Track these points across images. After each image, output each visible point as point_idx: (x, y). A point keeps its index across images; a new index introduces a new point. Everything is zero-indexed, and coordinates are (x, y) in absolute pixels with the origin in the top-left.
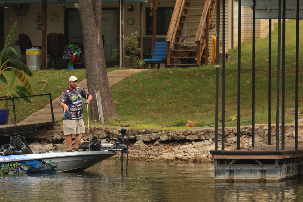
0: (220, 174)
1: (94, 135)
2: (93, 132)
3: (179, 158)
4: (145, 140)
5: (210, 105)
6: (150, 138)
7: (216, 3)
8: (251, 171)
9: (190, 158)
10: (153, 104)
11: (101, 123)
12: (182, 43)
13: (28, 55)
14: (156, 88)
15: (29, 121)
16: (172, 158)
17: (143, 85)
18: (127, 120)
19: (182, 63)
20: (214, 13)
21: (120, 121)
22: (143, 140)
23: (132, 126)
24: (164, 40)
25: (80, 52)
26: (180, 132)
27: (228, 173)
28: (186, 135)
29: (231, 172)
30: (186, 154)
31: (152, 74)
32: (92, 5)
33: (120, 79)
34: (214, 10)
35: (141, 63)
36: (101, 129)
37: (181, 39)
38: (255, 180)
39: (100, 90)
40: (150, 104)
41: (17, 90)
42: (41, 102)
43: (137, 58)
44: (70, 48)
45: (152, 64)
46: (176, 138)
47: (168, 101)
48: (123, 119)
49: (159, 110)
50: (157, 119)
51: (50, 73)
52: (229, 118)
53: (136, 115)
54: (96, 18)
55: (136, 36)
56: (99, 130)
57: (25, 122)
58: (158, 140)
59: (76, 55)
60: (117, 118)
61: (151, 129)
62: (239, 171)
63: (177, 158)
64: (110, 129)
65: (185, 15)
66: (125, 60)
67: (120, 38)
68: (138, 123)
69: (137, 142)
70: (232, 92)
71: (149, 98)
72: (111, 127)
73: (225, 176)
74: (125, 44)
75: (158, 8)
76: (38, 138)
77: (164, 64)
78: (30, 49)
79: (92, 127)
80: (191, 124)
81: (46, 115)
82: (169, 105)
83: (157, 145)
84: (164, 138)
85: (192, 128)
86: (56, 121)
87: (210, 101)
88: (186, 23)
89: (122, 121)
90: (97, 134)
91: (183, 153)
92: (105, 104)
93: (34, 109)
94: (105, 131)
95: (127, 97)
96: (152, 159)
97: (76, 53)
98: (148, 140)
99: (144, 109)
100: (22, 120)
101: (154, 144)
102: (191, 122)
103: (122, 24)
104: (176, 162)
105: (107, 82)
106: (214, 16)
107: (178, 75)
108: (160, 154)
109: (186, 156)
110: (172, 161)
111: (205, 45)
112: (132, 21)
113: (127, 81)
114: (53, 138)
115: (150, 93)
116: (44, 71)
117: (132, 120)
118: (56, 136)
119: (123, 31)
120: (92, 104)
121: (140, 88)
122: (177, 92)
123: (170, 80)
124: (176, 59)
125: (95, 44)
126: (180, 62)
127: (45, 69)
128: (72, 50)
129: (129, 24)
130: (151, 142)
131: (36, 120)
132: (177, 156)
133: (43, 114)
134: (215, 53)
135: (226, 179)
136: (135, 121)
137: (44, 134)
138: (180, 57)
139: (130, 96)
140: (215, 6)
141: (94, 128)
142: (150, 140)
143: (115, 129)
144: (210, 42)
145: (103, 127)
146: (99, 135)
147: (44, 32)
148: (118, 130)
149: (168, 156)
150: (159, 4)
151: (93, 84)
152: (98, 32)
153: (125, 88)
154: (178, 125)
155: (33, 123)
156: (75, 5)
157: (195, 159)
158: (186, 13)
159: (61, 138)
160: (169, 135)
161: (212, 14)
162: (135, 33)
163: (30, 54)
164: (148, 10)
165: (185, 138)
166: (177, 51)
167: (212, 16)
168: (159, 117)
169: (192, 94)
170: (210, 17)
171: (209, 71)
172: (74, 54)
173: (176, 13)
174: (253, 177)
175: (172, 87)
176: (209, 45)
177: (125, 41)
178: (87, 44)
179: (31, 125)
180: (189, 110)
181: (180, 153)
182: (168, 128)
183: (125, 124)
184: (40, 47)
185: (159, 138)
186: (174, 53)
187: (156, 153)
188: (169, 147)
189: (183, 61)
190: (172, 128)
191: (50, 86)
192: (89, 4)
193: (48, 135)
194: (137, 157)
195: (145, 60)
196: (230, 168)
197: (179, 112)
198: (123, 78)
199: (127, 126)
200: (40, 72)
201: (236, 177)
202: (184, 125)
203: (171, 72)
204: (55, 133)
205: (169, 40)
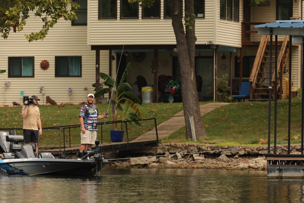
0: (271, 172)
1: (188, 150)
2: (187, 148)
3: (251, 167)
4: (227, 154)
5: (280, 128)
6: (231, 153)
7: (288, 53)
8: (296, 170)
9: (259, 167)
10: (236, 128)
11: (194, 141)
12: (262, 83)
13: (143, 92)
14: (239, 116)
15: (139, 140)
16: (246, 167)
17: (229, 114)
18: (214, 139)
19: (262, 98)
20: (287, 60)
21: (208, 140)
22: (225, 154)
23: (218, 143)
24: (248, 81)
25: (178, 86)
26: (254, 148)
27: (278, 171)
28: (258, 151)
29: (280, 170)
30: (257, 164)
31: (237, 106)
32: (187, 50)
33: (212, 109)
34: (287, 58)
35: (230, 98)
36: (194, 146)
37: (261, 80)
38: (299, 177)
39: (193, 115)
40: (233, 127)
41: (130, 116)
42: (150, 126)
43: (227, 94)
44: (171, 83)
45: (239, 99)
46: (251, 153)
47: (248, 125)
48: (211, 138)
49: (240, 132)
50: (237, 138)
51: (159, 105)
52: (293, 137)
53: (222, 135)
54: (190, 60)
55: (226, 78)
56: (192, 146)
57: (136, 140)
58: (237, 154)
59: (175, 89)
60: (206, 137)
61: (232, 146)
62: (286, 170)
63: (250, 167)
64: (200, 146)
65: (265, 62)
66: (217, 96)
67: (214, 79)
68: (222, 141)
69: (221, 156)
70: (297, 119)
71: (233, 123)
72: (201, 144)
73: (276, 174)
74: (217, 83)
75: (244, 56)
76: (145, 153)
77: (248, 100)
78: (145, 87)
79: (187, 144)
80: (263, 142)
81: (153, 136)
82: (248, 128)
83: (236, 158)
84: (242, 153)
85: (264, 145)
86: (160, 139)
87: (280, 126)
88: (266, 68)
89: (210, 139)
90: (190, 149)
91: (255, 163)
92: (197, 127)
93: (144, 131)
94: (197, 147)
95: (216, 123)
96: (231, 167)
97: (175, 87)
98: (230, 154)
99: (228, 131)
100: (134, 139)
101: (234, 158)
102: (263, 140)
103: (215, 68)
104: (249, 170)
105: (199, 109)
106: (287, 63)
107: (257, 107)
108: (238, 165)
109: (257, 165)
110: (246, 169)
111: (279, 85)
112: (224, 66)
113: (217, 111)
114: (157, 153)
115: (234, 120)
116: (155, 104)
117: (218, 139)
118: (159, 151)
119: (216, 74)
120: (187, 127)
121: (227, 116)
122: (255, 119)
123: (250, 110)
124: (257, 95)
125: (189, 80)
126: (261, 97)
127: (156, 102)
128: (172, 85)
129: (222, 69)
130: (232, 156)
131: (145, 139)
132: (250, 165)
133: (150, 134)
134: (287, 91)
135: (276, 176)
136: (220, 140)
137: (150, 150)
138: (261, 94)
139: (218, 122)
140: (287, 55)
141: (189, 145)
142: (231, 154)
143: (204, 146)
144: (283, 83)
145: (195, 144)
146: (192, 150)
147: (156, 74)
148: (206, 146)
149: (244, 165)
150: (245, 53)
151: (187, 111)
152: (192, 71)
153: (215, 116)
154: (253, 143)
155: (142, 141)
156: (174, 50)
157: (264, 168)
158: (265, 60)
159: (163, 152)
160: (246, 150)
161: (286, 61)
162: (225, 75)
163: (145, 91)
164: (236, 58)
165: (258, 153)
166: (258, 89)
167: (285, 62)
168: (239, 137)
169: (266, 120)
170: (284, 63)
171: (281, 103)
172: (174, 88)
173: (257, 60)
174: (298, 175)
175: (251, 115)
176: (283, 85)
177: (218, 81)
178: (184, 80)
179: (140, 142)
180: (263, 132)
181: (253, 163)
182: (245, 145)
183: (213, 142)
184: (153, 86)
185: (238, 153)
186: (256, 91)
187: (235, 164)
188: (245, 160)
189: (263, 97)
190: (248, 145)
191: (158, 114)
192: (185, 49)
193: (153, 150)
194: (220, 167)
195: (233, 96)
196: (279, 167)
197: (255, 133)
198: (214, 109)
199: (214, 144)
200: (152, 105)
201: (284, 174)
202: (258, 143)
203: (252, 104)
204: (158, 149)
205: (252, 80)
